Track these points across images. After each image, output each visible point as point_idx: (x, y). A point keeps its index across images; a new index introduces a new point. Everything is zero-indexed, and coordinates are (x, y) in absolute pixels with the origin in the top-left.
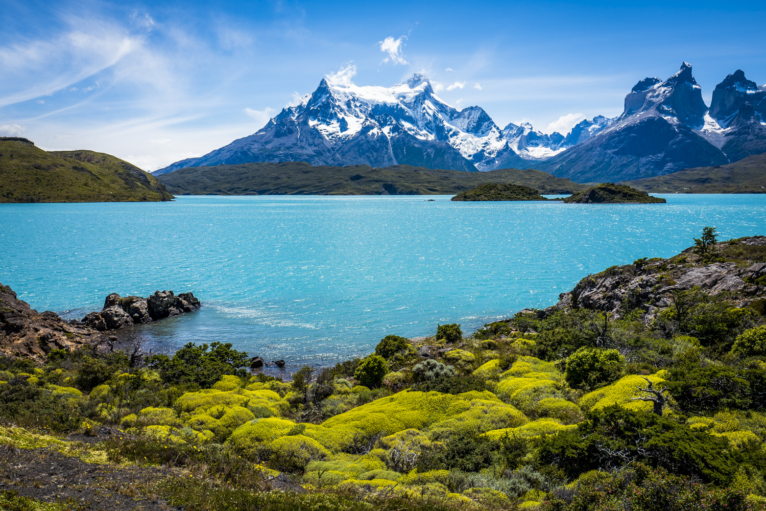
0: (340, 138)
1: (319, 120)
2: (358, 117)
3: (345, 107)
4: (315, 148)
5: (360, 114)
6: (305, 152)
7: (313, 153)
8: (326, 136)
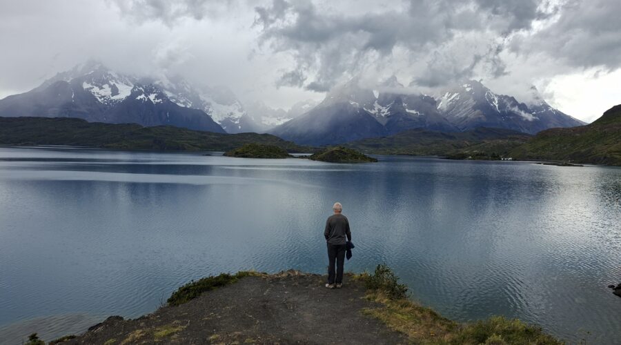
0: (111, 101)
1: (92, 84)
2: (127, 84)
3: (115, 76)
4: (88, 107)
6: (79, 110)
7: (86, 111)
8: (98, 98)
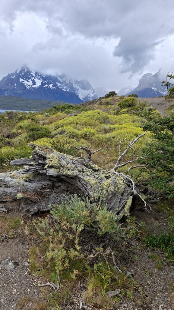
0: (32, 88)
1: (24, 79)
2: (39, 79)
3: (34, 75)
4: (22, 91)
5: (40, 78)
6: (18, 92)
7: (21, 93)
8: (27, 86)
